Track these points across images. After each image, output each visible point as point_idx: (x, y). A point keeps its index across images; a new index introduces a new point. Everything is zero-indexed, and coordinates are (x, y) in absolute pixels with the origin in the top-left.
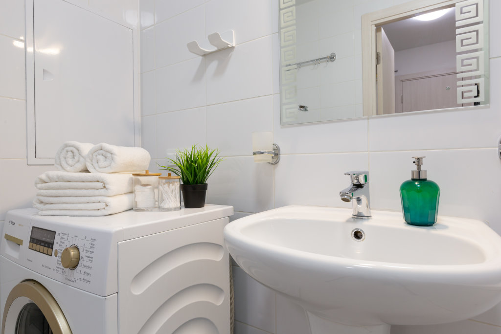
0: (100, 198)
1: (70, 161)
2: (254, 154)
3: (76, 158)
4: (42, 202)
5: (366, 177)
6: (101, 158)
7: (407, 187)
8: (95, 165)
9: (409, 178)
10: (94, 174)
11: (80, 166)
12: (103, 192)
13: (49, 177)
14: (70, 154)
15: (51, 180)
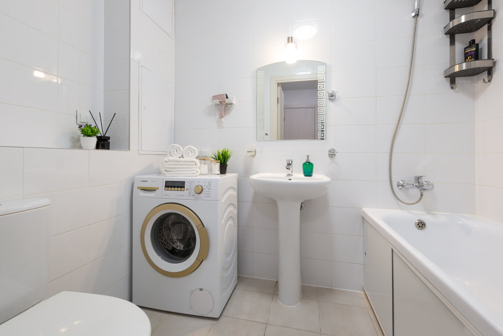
0: (194, 169)
1: (175, 153)
2: (248, 152)
3: (178, 152)
4: (166, 171)
5: (292, 161)
6: (190, 152)
7: (304, 164)
8: (187, 154)
9: (305, 162)
10: (186, 159)
11: (180, 155)
12: (195, 166)
13: (169, 160)
14: (175, 150)
15: (169, 161)
